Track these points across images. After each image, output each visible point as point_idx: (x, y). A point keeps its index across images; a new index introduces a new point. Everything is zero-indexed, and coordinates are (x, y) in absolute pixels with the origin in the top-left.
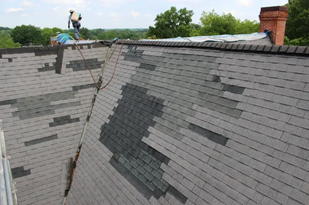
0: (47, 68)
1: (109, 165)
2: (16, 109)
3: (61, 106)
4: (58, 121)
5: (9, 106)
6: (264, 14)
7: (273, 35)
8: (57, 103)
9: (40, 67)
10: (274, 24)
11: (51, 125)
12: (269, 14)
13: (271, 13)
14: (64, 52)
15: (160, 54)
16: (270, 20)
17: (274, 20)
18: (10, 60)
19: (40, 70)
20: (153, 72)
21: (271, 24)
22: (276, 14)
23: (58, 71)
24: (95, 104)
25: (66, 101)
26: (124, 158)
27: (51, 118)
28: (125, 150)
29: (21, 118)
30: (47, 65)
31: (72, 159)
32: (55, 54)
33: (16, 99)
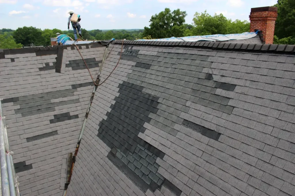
0: (47, 67)
1: (107, 159)
2: (18, 107)
3: (61, 103)
4: (58, 118)
5: (12, 103)
6: (254, 14)
7: (263, 34)
9: (41, 66)
10: (264, 24)
11: (52, 121)
13: (261, 14)
14: (64, 52)
15: (155, 54)
16: (260, 20)
17: (264, 20)
18: (13, 60)
19: (41, 69)
20: (148, 71)
21: (261, 24)
22: (266, 15)
23: (58, 71)
24: (93, 101)
25: (65, 99)
26: (121, 153)
27: (51, 115)
28: (123, 146)
29: (23, 115)
30: (47, 64)
31: (71, 154)
32: (55, 54)
33: (18, 97)
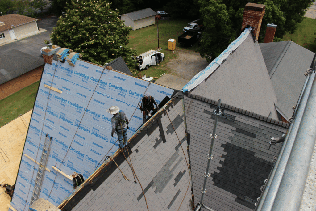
0: (158, 142)
1: (236, 203)
2: (155, 188)
3: (174, 167)
4: (177, 180)
5: (151, 188)
6: (247, 11)
7: (254, 30)
8: (172, 167)
9: (154, 144)
10: (256, 22)
11: (175, 185)
12: (253, 12)
13: (254, 13)
14: (161, 121)
16: (253, 18)
17: (257, 19)
18: (137, 151)
19: (155, 147)
20: (254, 140)
21: (253, 21)
22: (259, 15)
23: (165, 141)
24: (190, 154)
25: (175, 162)
26: (250, 199)
27: (172, 181)
28: (249, 194)
29: (160, 192)
30: (157, 140)
31: (191, 200)
32: (157, 127)
33: (152, 180)
